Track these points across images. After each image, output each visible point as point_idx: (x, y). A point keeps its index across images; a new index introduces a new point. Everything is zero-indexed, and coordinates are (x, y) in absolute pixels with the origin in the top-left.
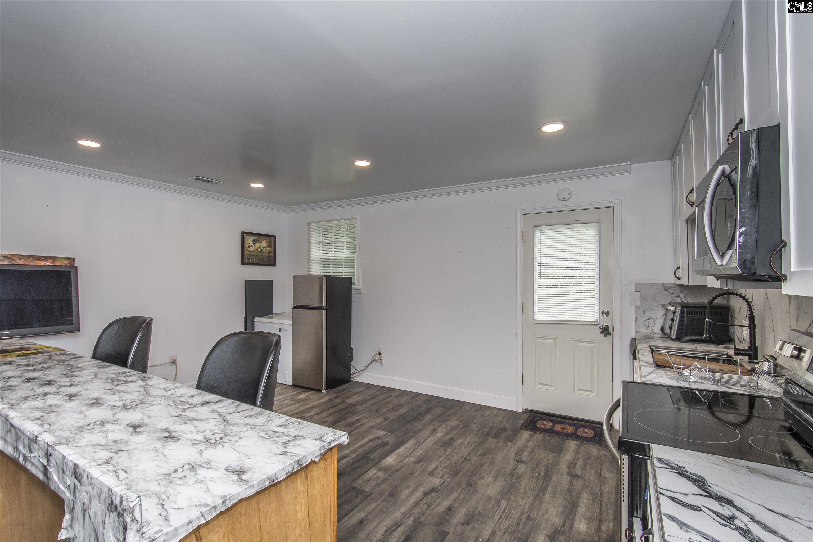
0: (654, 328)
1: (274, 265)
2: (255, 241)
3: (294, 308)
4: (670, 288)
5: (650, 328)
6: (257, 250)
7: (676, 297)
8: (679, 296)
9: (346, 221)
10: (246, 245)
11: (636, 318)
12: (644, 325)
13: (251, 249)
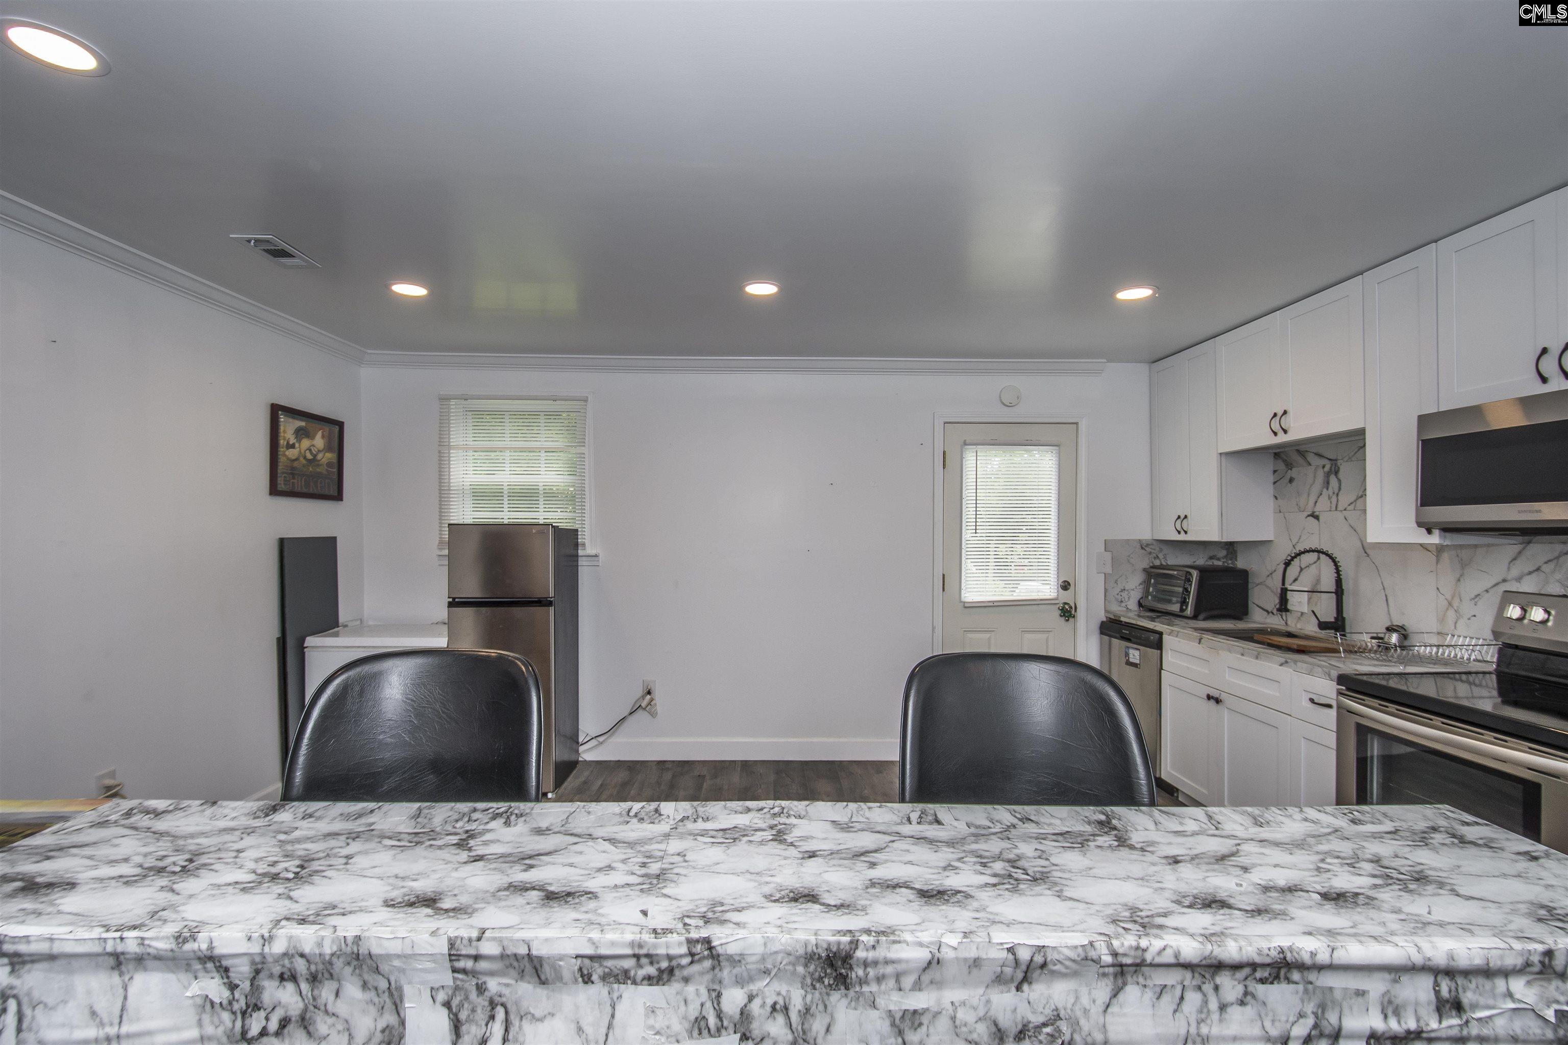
0: (1128, 603)
1: (338, 496)
2: (301, 433)
3: (451, 605)
4: (1148, 545)
5: (1123, 604)
6: (305, 458)
7: (1155, 558)
8: (1158, 557)
9: (558, 402)
10: (282, 442)
11: (1106, 590)
12: (1117, 600)
13: (292, 453)
